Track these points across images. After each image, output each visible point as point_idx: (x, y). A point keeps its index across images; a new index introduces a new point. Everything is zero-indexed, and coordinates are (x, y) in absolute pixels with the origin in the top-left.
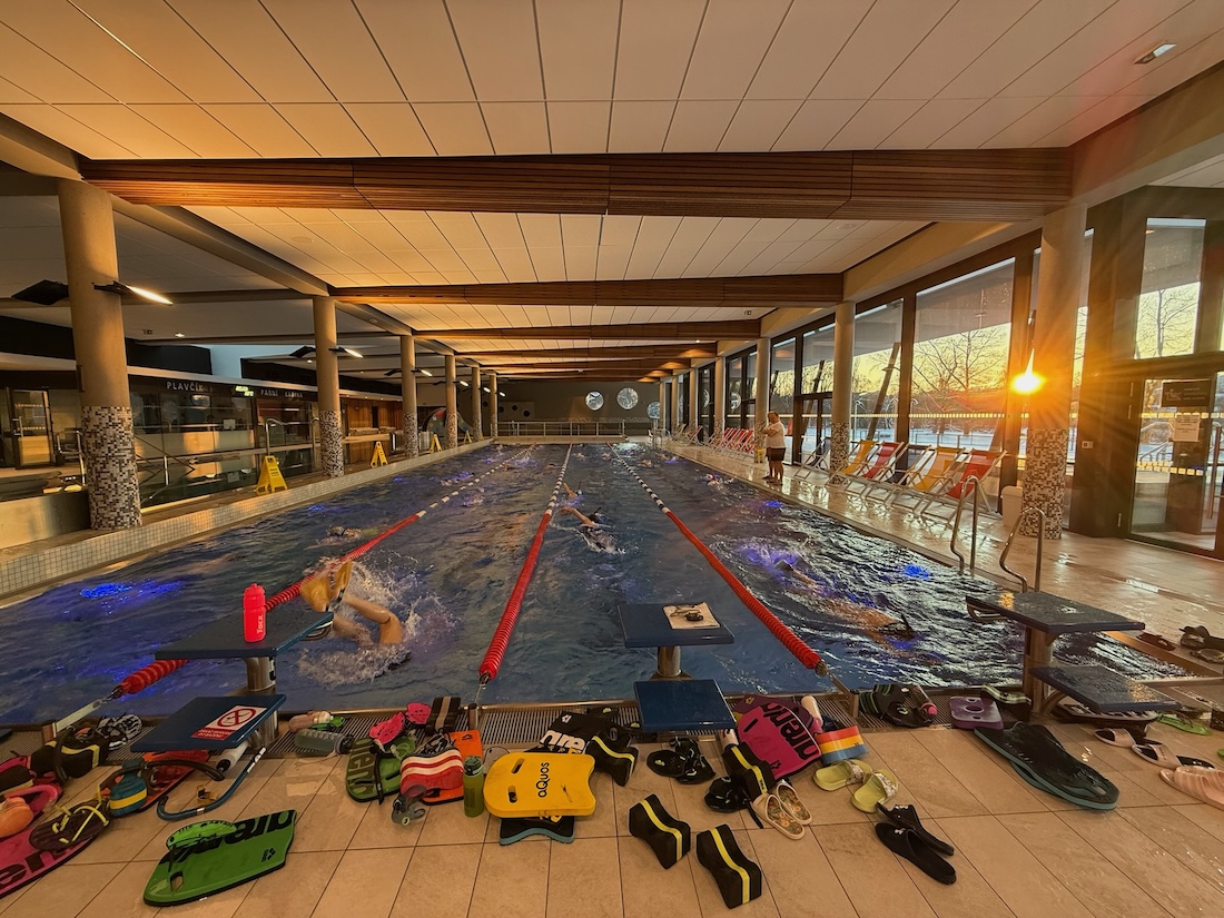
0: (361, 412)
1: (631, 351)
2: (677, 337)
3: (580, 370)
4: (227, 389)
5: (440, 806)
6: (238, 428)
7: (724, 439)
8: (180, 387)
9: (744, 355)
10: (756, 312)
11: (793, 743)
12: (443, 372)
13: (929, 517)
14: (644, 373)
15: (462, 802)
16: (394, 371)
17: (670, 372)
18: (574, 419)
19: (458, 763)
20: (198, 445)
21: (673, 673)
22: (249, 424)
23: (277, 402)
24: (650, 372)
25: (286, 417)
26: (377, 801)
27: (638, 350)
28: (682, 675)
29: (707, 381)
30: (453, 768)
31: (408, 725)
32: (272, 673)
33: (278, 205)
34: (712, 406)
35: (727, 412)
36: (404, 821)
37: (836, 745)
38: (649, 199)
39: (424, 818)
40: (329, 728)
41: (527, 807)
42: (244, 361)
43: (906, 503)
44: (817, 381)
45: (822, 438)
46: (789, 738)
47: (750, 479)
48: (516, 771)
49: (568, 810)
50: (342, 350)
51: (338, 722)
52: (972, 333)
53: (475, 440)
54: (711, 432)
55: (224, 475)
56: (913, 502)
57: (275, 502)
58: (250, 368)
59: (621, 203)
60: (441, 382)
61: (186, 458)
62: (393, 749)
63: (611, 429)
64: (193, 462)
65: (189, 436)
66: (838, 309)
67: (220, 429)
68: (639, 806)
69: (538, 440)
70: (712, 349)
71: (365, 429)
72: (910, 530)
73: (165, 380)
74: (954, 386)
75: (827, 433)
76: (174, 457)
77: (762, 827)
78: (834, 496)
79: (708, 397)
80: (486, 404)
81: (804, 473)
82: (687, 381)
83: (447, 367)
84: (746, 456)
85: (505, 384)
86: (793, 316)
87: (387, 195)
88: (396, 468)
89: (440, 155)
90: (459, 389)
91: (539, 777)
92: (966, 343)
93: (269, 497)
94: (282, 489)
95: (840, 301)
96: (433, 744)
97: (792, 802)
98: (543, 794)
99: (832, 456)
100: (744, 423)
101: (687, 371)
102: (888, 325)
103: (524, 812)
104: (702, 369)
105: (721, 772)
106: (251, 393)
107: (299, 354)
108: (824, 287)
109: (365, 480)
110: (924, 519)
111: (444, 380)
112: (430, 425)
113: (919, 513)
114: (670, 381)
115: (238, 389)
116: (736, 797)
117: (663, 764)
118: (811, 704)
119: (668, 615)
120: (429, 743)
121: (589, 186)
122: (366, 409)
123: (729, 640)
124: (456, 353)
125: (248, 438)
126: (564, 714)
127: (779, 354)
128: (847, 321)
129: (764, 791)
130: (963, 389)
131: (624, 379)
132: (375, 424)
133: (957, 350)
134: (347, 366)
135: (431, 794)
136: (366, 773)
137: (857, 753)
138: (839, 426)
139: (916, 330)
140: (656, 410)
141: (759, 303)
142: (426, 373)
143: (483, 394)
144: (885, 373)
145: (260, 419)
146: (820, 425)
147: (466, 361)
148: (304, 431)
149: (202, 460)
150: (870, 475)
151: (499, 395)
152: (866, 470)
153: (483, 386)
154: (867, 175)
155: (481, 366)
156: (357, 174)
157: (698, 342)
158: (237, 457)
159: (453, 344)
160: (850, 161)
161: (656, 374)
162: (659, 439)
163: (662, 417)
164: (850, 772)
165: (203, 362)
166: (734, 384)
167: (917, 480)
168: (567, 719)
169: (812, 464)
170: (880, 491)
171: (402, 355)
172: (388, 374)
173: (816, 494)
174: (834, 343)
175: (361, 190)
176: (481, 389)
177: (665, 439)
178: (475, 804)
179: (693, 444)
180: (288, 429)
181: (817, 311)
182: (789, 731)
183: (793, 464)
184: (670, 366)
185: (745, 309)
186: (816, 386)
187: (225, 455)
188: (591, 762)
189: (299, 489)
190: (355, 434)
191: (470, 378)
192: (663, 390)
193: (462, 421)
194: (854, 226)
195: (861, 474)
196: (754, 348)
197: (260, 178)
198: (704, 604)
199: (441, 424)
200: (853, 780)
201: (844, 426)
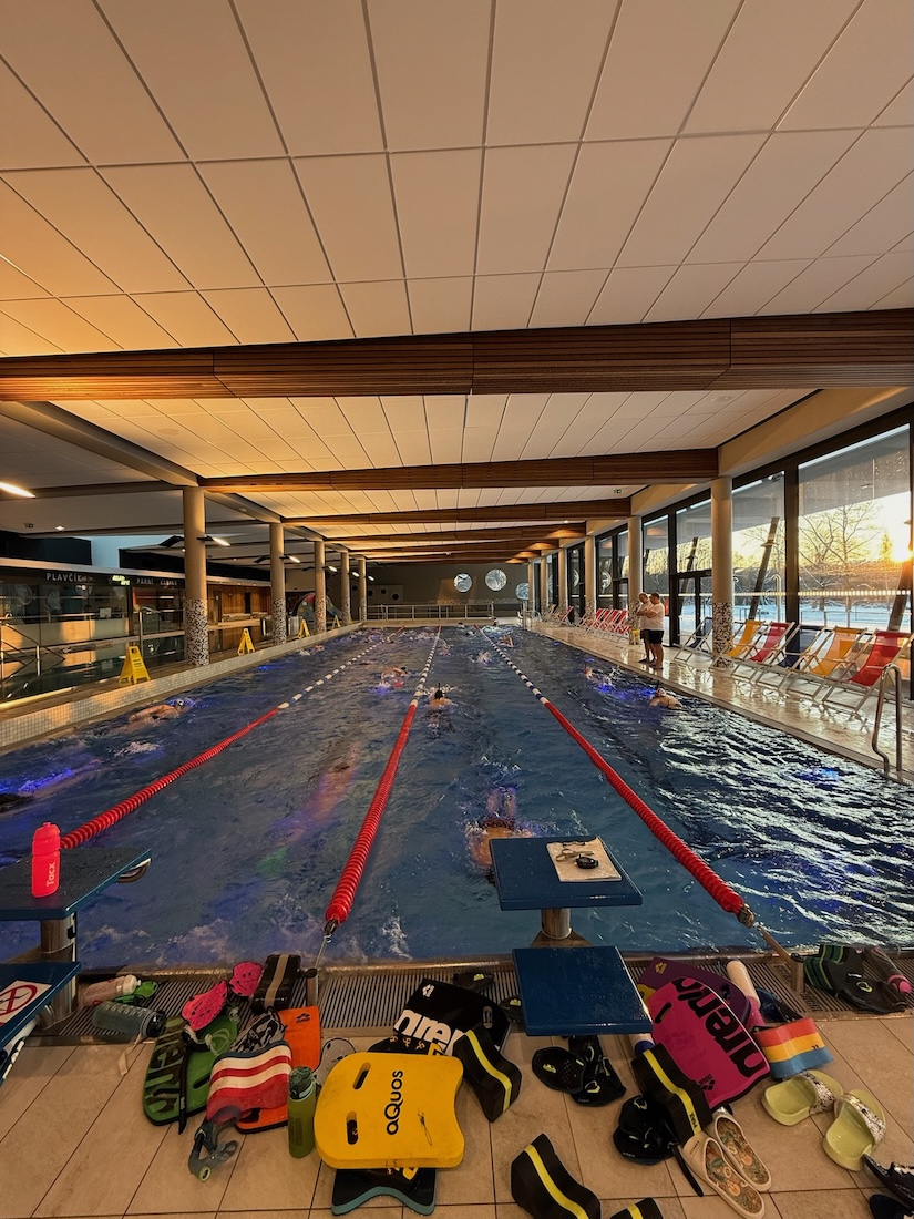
0: (234, 600)
1: (498, 533)
2: (544, 518)
3: (448, 553)
4: (104, 579)
5: (257, 1135)
6: (113, 617)
7: (596, 620)
8: (60, 578)
9: (614, 535)
10: (625, 490)
11: (727, 1046)
12: (311, 558)
13: (831, 705)
14: (512, 555)
15: (285, 1130)
16: (264, 558)
17: (538, 553)
18: (441, 603)
19: (286, 1069)
20: (74, 634)
21: (561, 931)
22: (125, 613)
23: (150, 590)
24: (518, 553)
25: (160, 605)
26: (176, 1126)
27: (505, 532)
28: (573, 936)
29: (575, 561)
30: (279, 1078)
31: (233, 999)
32: (70, 930)
33: (141, 397)
34: (582, 587)
35: (598, 593)
36: (202, 1173)
37: (787, 1049)
38: (515, 376)
39: (234, 1157)
40: (137, 1001)
41: (370, 1153)
42: (123, 553)
43: (802, 689)
44: (691, 558)
45: (702, 619)
46: (719, 1036)
47: (626, 662)
48: (358, 1085)
49: (426, 1159)
50: (210, 539)
51: (148, 989)
52: (847, 507)
53: (344, 625)
54: (582, 612)
55: (98, 663)
56: (811, 688)
57: (136, 694)
58: (128, 558)
59: (486, 381)
60: (310, 568)
61: (60, 647)
62: (208, 1039)
63: (479, 611)
64: (66, 651)
65: (66, 626)
66: (713, 485)
67: (96, 618)
68: (524, 1157)
69: (406, 623)
70: (581, 529)
71: (237, 615)
72: (808, 720)
73: (43, 572)
74: (831, 560)
75: (707, 612)
76: (45, 647)
77: (700, 1193)
78: (719, 682)
79: (577, 577)
80: (355, 588)
81: (684, 655)
82: (555, 561)
83: (316, 553)
84: (620, 638)
85: (374, 568)
86: (666, 493)
87: (248, 382)
88: (262, 655)
89: (300, 341)
90: (328, 574)
91: (388, 1097)
92: (842, 517)
93: (130, 689)
94: (145, 680)
95: (715, 476)
96: (259, 1030)
97: (737, 1144)
98: (392, 1128)
99: (715, 638)
100: (617, 604)
101: (555, 551)
102: (767, 499)
103: (366, 1161)
104: (570, 549)
105: (632, 1089)
106: (128, 583)
107: (168, 544)
108: (700, 462)
109: (231, 669)
110: (826, 707)
111: (312, 565)
112: (300, 610)
113: (819, 701)
114: (538, 562)
115: (115, 578)
116: (659, 1140)
117: (555, 1071)
118: (740, 974)
119: (553, 858)
120: (254, 1028)
121: (452, 366)
122: (239, 596)
123: (635, 900)
124: (325, 539)
125: (122, 626)
126: (425, 983)
127: (650, 533)
128: (724, 497)
129: (697, 1130)
130: (841, 563)
131: (491, 561)
132: (248, 610)
133: (833, 524)
134: (215, 555)
135: (248, 1115)
136: (170, 1077)
137: (816, 1059)
138: (720, 605)
139: (800, 503)
140: (525, 591)
141: (632, 481)
142: (294, 559)
143: (352, 578)
144: (764, 549)
145: (136, 607)
146: (698, 602)
147: (335, 547)
148: (178, 618)
149: (76, 649)
150: (760, 658)
151: (368, 580)
152: (754, 653)
153: (352, 570)
154: (746, 342)
155: (350, 551)
156: (217, 363)
157: (566, 522)
158: (110, 646)
159: (323, 530)
160: (728, 330)
161: (524, 555)
162: (529, 620)
163: (531, 598)
164: (812, 1094)
165: (83, 553)
166: (604, 563)
167: (814, 664)
168: (428, 991)
169: (693, 646)
170: (770, 675)
171: (271, 542)
172: (257, 561)
173: (697, 679)
174: (711, 520)
175: (222, 378)
176: (350, 574)
177: (535, 620)
178: (302, 1141)
179: (563, 625)
180: (163, 617)
181: (690, 488)
182: (717, 1026)
183: (671, 646)
184: (538, 546)
185: (614, 488)
186: (691, 563)
187: (99, 644)
188: (456, 1069)
189: (162, 680)
190: (228, 619)
191: (339, 563)
192: (531, 571)
193: (332, 605)
194: (729, 398)
195: (749, 657)
196: (624, 527)
197: (122, 371)
198: (597, 841)
199: (311, 609)
200: (820, 1108)
201: (727, 605)
